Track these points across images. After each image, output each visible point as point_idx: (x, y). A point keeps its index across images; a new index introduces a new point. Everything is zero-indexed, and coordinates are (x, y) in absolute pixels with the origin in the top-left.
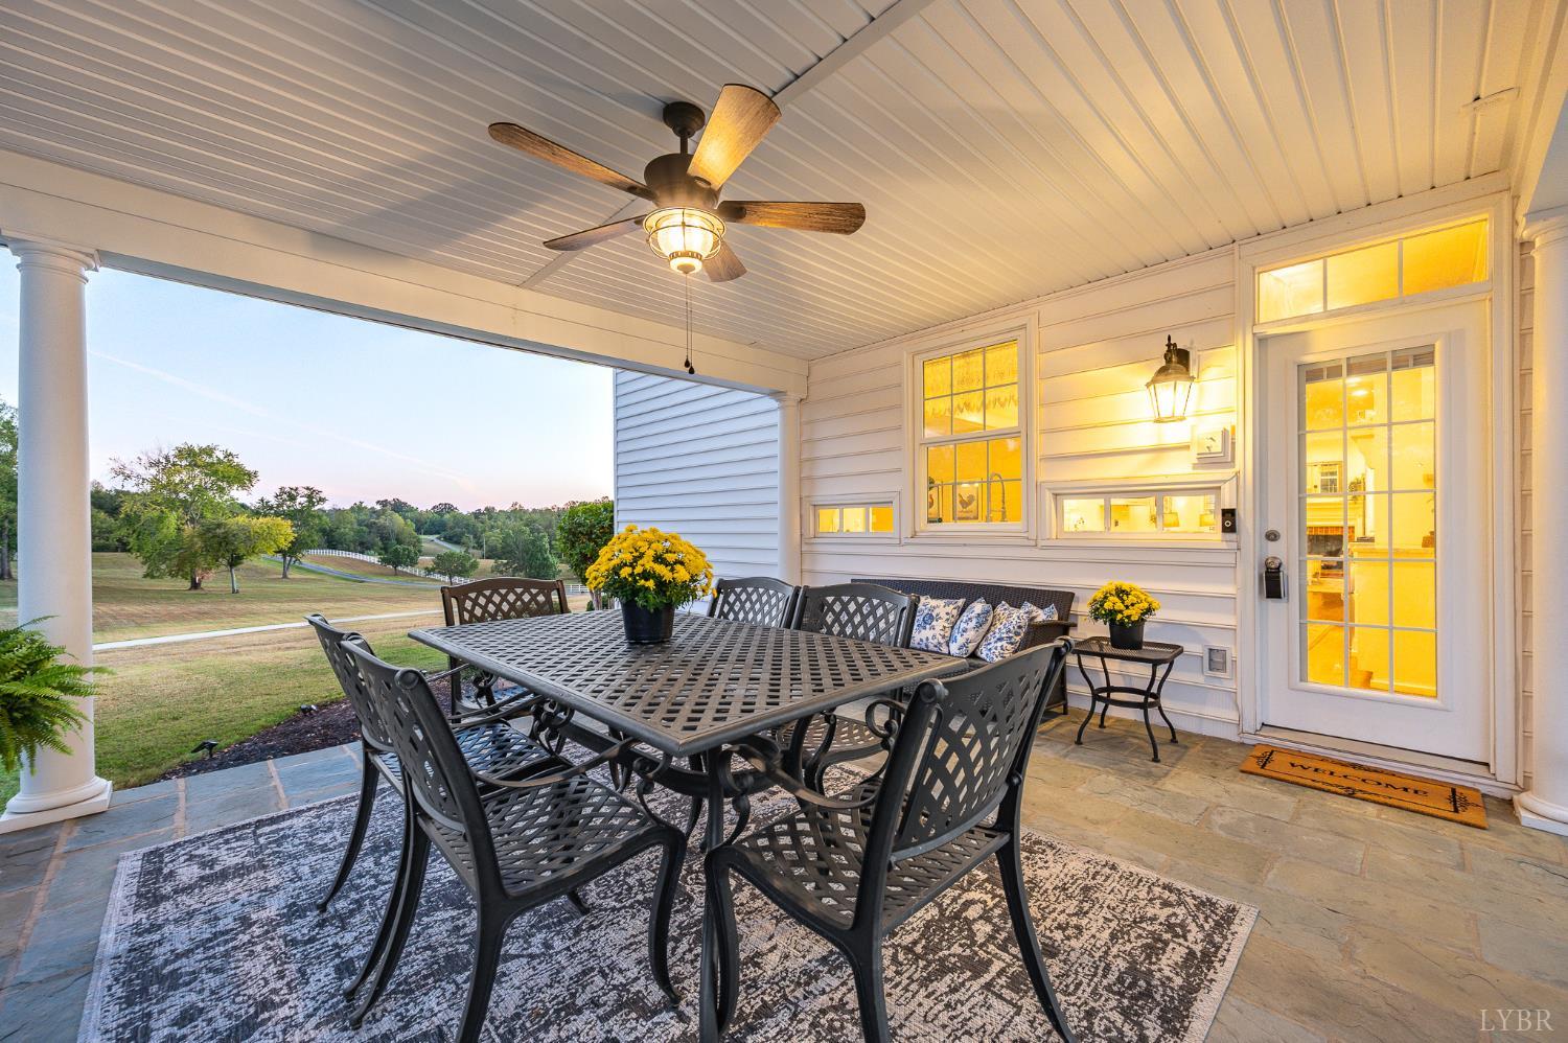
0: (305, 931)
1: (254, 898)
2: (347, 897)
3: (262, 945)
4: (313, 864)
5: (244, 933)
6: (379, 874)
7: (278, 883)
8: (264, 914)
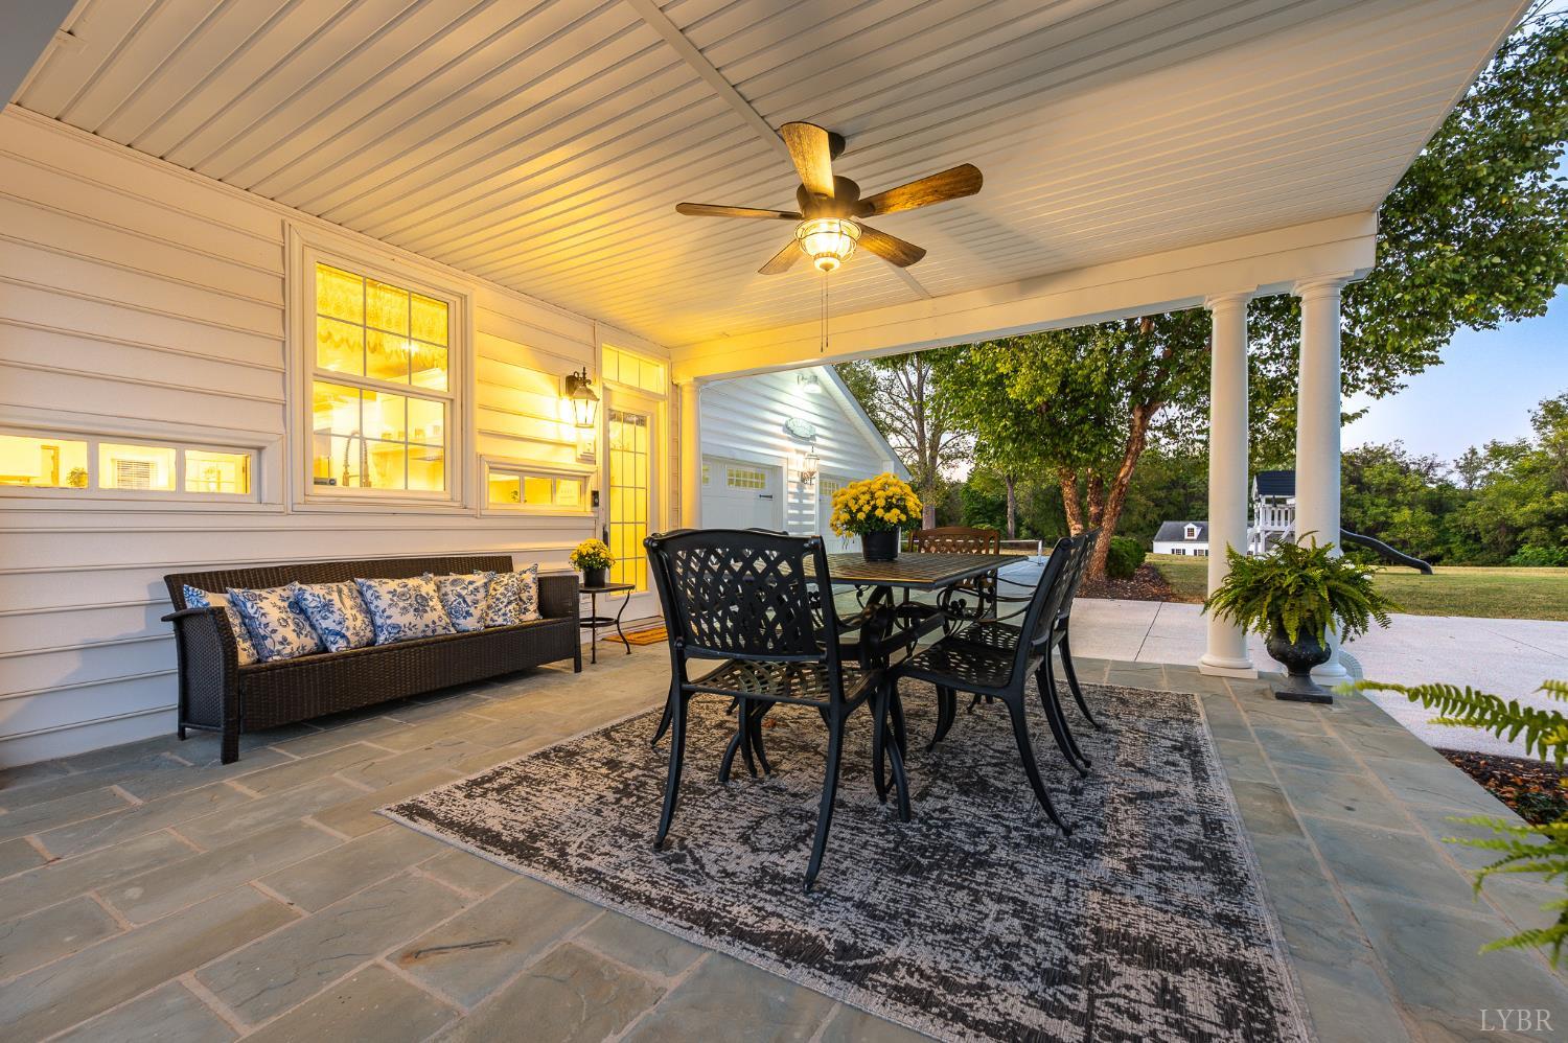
0: (1088, 828)
1: (1119, 889)
2: (1042, 835)
3: (1123, 837)
4: (1045, 894)
5: (1135, 857)
6: (1003, 837)
7: (1091, 892)
8: (1115, 863)
